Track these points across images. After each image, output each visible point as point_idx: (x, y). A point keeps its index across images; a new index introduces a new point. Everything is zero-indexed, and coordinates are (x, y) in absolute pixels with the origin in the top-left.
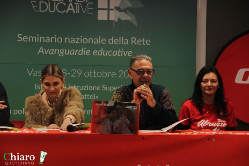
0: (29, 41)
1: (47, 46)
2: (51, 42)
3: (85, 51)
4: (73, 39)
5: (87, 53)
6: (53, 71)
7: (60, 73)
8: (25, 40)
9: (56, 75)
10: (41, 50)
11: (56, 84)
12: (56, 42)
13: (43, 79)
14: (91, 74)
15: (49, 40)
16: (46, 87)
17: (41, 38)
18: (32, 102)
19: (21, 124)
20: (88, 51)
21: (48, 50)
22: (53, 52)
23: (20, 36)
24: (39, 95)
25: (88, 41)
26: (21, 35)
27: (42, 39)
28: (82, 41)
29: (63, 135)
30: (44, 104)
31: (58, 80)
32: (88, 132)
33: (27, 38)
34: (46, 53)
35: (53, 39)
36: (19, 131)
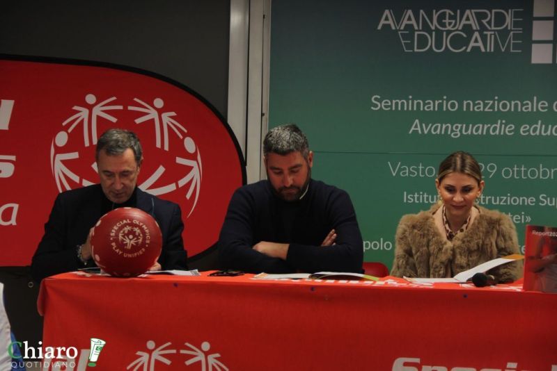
0: (394, 109)
1: (428, 118)
2: (436, 109)
3: (503, 126)
4: (479, 104)
5: (508, 130)
6: (463, 166)
7: (476, 170)
8: (385, 106)
9: (468, 170)
10: (416, 126)
11: (466, 190)
12: (445, 109)
13: (441, 180)
14: (514, 172)
15: (432, 106)
16: (448, 195)
17: (415, 102)
18: (414, 227)
19: (383, 272)
20: (511, 127)
21: (430, 125)
22: (439, 129)
23: (376, 99)
24: (428, 213)
25: (511, 106)
26: (379, 97)
27: (418, 104)
28: (498, 106)
29: (465, 294)
30: (436, 234)
31: (470, 182)
32: (518, 288)
33: (390, 104)
34: (426, 132)
35: (439, 104)
36: (379, 282)
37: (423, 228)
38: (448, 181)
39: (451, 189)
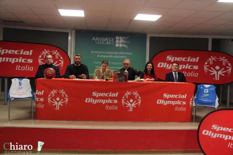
0: (95, 53)
1: (100, 54)
4: (108, 52)
5: (112, 57)
6: (105, 62)
7: (108, 63)
8: (93, 52)
9: (106, 64)
10: (98, 56)
11: (106, 66)
13: (102, 64)
14: (113, 63)
15: (100, 53)
16: (103, 67)
17: (98, 52)
18: (97, 71)
19: (92, 78)
22: (102, 56)
24: (99, 69)
25: (113, 53)
28: (111, 53)
29: (104, 82)
30: (101, 72)
31: (106, 65)
32: (112, 81)
34: (100, 57)
35: (102, 52)
36: (91, 80)
37: (99, 71)
38: (103, 65)
39: (103, 66)
